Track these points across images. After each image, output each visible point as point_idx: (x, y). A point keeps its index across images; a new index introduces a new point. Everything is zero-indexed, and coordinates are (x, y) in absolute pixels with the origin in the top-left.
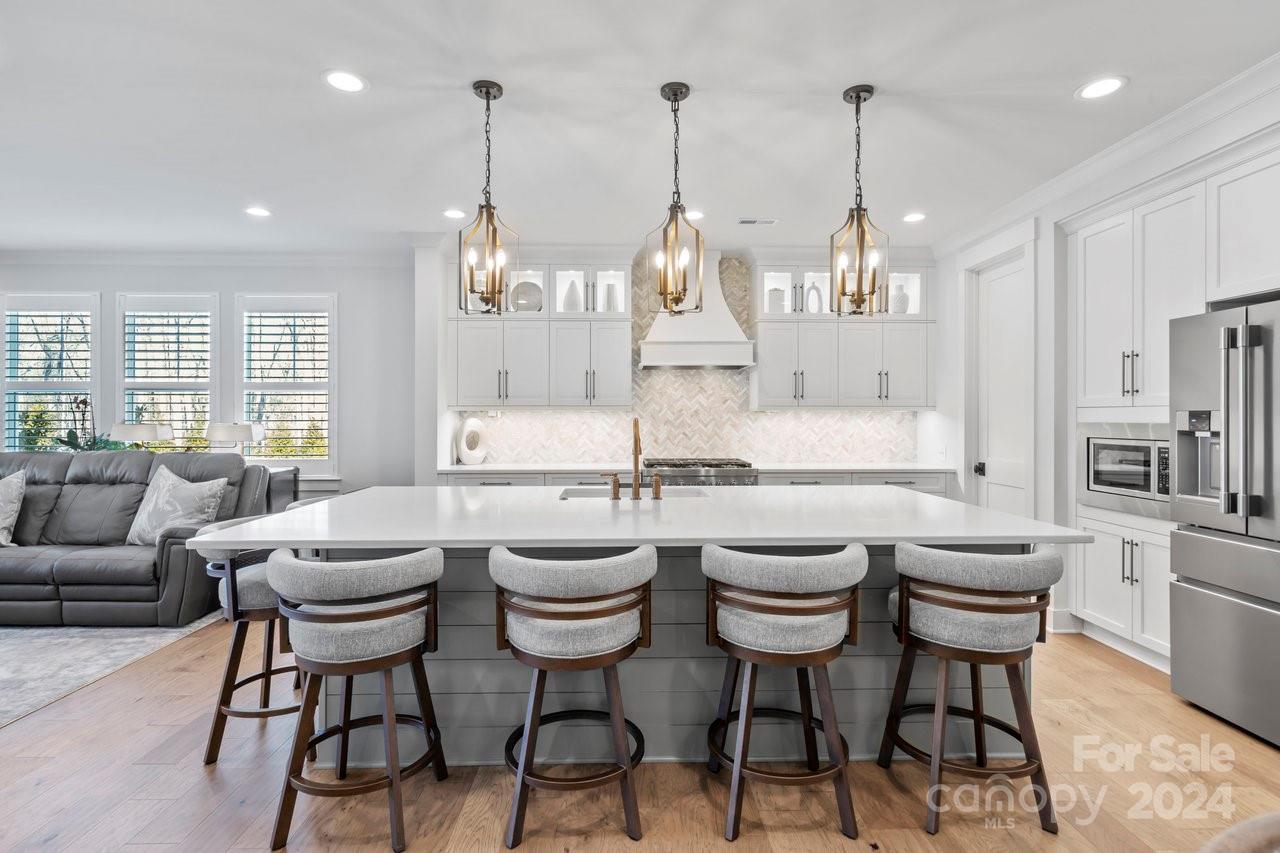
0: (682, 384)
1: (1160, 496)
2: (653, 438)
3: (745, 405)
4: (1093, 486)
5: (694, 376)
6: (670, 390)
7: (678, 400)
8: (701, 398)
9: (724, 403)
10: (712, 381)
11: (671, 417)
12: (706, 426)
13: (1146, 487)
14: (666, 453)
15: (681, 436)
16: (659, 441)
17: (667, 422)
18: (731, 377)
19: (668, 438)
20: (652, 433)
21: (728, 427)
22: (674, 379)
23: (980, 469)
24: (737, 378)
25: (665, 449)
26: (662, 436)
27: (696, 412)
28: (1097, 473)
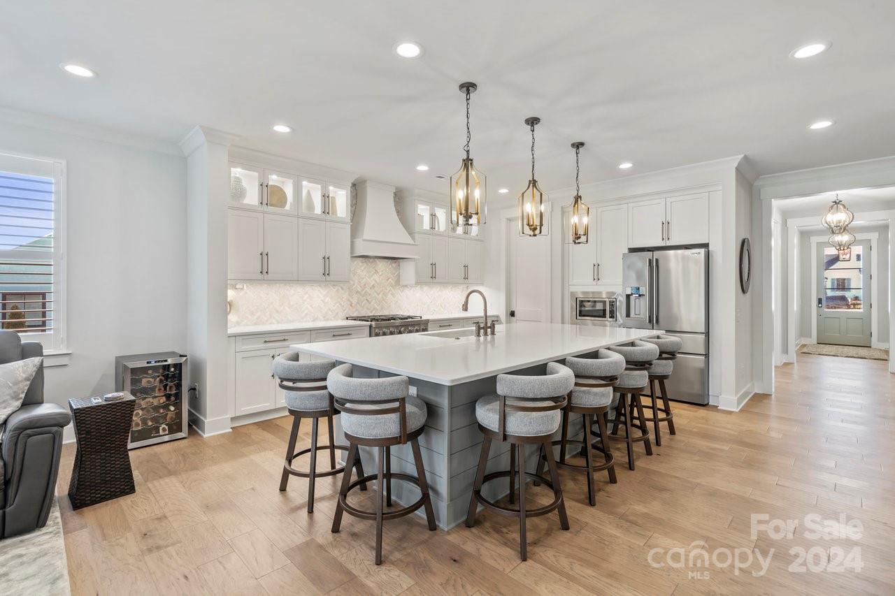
0: (365, 268)
1: (611, 320)
2: (349, 303)
3: (398, 282)
4: (578, 317)
5: (372, 262)
6: (359, 271)
7: (363, 278)
8: (376, 277)
9: (387, 280)
10: (381, 265)
11: (359, 289)
12: (378, 294)
13: (604, 316)
14: (357, 312)
15: (366, 301)
16: (353, 305)
17: (357, 292)
18: (391, 264)
19: (358, 303)
20: (349, 300)
21: (389, 296)
22: (361, 264)
23: (513, 314)
24: (394, 265)
25: (357, 310)
26: (355, 301)
27: (373, 285)
28: (580, 311)
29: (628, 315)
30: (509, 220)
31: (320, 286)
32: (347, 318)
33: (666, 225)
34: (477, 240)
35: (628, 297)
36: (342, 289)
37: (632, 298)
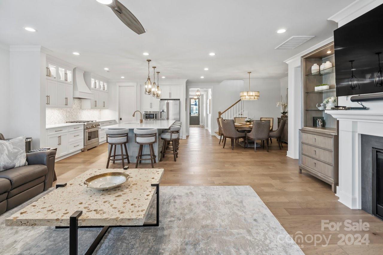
1: (156, 119)
3: (81, 108)
4: (145, 119)
9: (78, 107)
12: (75, 113)
13: (153, 118)
15: (71, 115)
17: (69, 112)
18: (79, 101)
23: (121, 119)
25: (68, 119)
26: (68, 116)
28: (146, 117)
29: (161, 118)
30: (119, 86)
31: (57, 109)
32: (67, 122)
33: (170, 94)
34: (106, 92)
35: (161, 112)
36: (64, 111)
37: (162, 113)
